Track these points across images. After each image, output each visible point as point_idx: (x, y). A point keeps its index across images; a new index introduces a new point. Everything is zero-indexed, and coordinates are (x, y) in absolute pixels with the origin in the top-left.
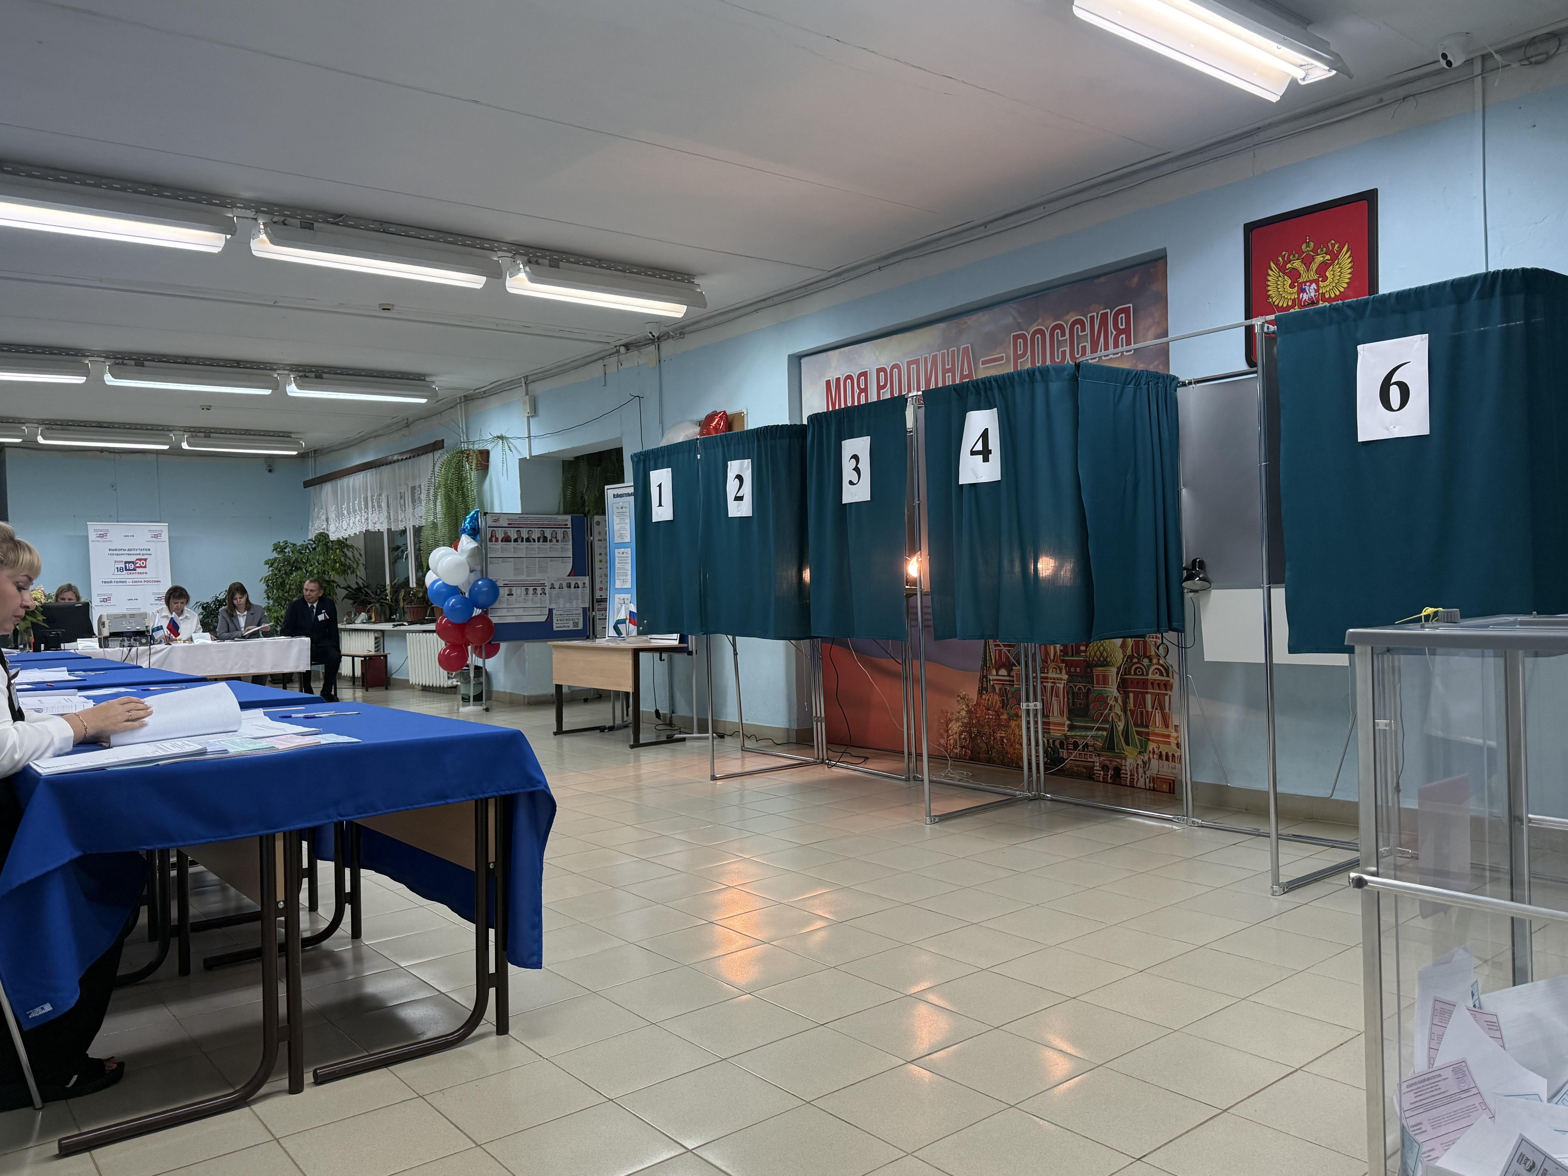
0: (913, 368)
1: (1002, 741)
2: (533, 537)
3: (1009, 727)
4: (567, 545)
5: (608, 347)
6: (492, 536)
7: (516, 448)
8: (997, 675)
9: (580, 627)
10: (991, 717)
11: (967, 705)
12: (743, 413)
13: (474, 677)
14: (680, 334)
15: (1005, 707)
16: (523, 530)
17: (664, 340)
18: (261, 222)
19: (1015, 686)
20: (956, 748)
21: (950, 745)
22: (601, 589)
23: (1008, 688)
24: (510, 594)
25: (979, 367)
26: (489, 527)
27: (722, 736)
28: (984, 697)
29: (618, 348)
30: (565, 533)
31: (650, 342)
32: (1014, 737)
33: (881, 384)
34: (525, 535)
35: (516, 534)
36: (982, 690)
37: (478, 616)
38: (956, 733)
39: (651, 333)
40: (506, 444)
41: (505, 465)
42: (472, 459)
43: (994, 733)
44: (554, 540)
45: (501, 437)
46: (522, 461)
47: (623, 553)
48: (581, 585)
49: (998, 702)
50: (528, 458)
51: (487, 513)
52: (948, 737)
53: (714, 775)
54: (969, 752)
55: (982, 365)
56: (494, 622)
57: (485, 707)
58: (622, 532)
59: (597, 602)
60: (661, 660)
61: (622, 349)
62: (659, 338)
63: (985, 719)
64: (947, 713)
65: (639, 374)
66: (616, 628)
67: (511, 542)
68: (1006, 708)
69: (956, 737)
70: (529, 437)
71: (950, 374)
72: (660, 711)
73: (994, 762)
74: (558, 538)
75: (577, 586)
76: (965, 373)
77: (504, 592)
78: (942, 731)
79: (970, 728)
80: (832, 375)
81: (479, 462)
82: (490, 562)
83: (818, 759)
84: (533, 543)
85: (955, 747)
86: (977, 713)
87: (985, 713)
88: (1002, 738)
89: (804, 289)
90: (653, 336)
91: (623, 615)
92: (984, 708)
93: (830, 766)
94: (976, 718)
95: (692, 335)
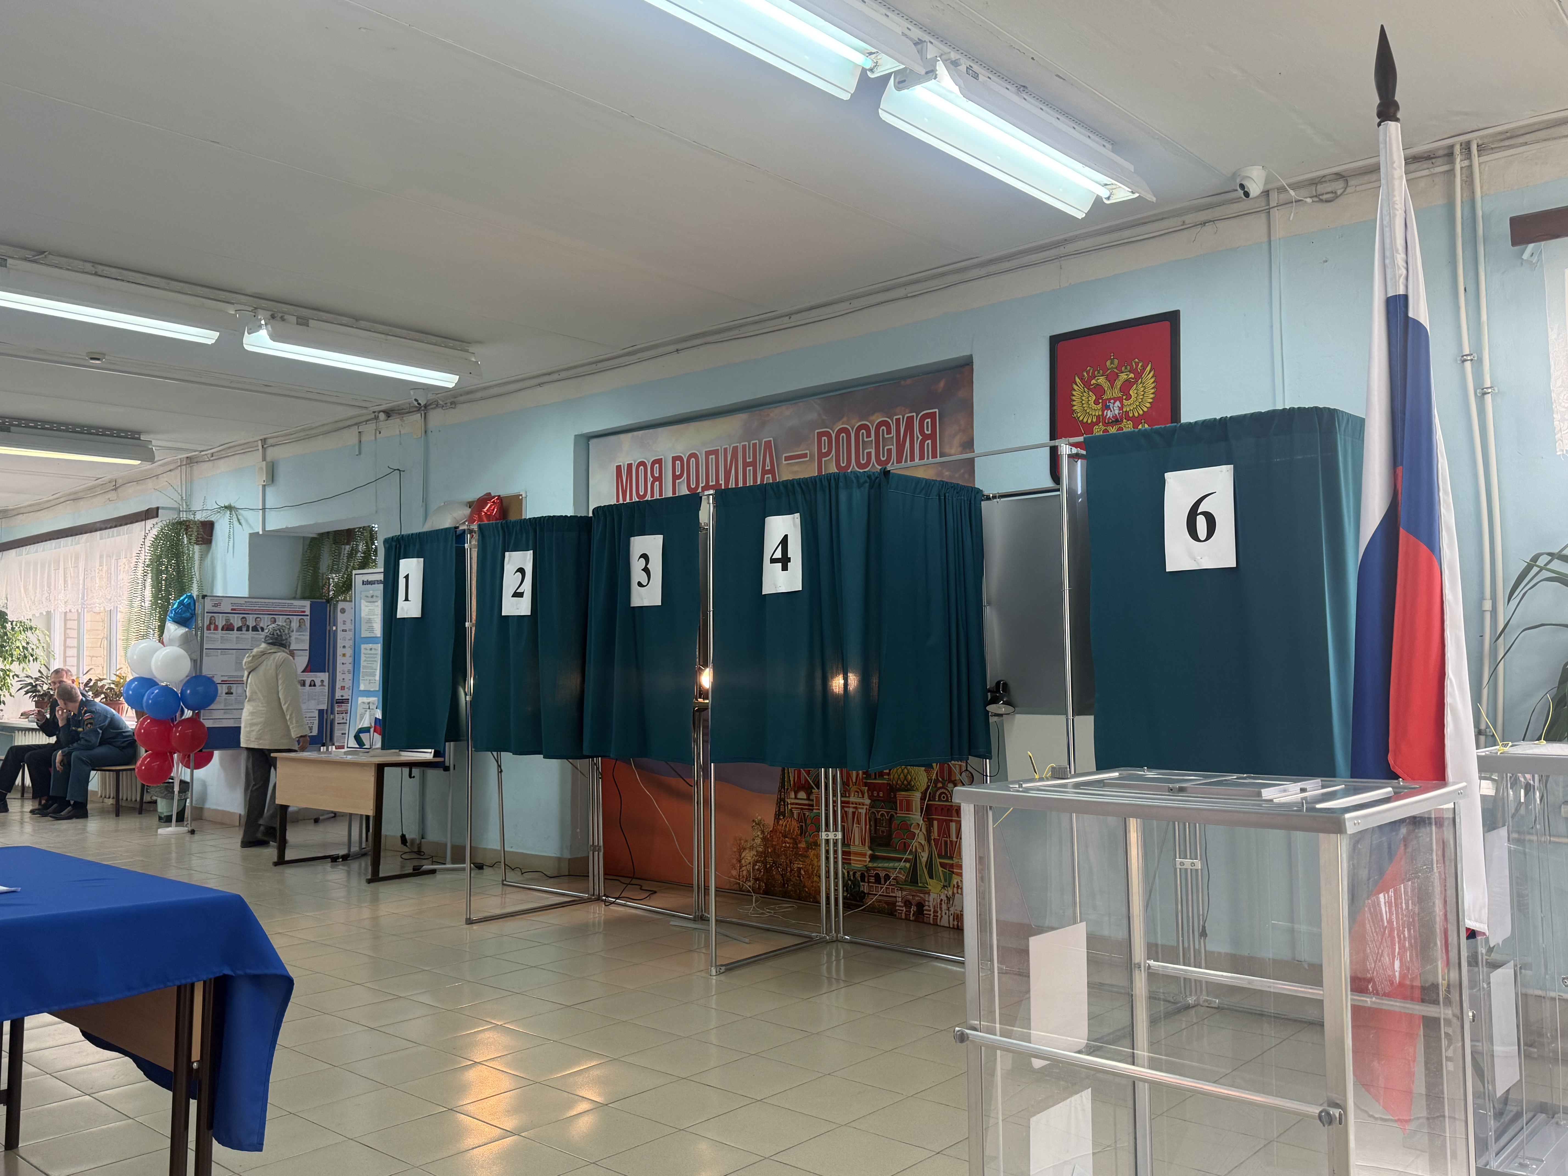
0: (712, 458)
1: (800, 872)
2: (261, 625)
3: (807, 857)
4: (303, 635)
5: (364, 412)
6: (210, 623)
7: (246, 520)
8: (796, 798)
9: (315, 732)
10: (788, 845)
11: (763, 832)
12: (520, 494)
13: (179, 792)
14: (451, 404)
15: (803, 835)
16: (249, 617)
17: (432, 409)
19: (814, 811)
20: (750, 881)
21: (743, 877)
22: (343, 688)
23: (807, 813)
24: (229, 693)
25: (782, 463)
27: (480, 867)
28: (781, 822)
29: (376, 414)
30: (301, 621)
31: (415, 409)
32: (812, 868)
33: (677, 476)
34: (251, 623)
35: (240, 622)
36: (779, 815)
37: (188, 719)
38: (750, 863)
39: (416, 400)
40: (235, 516)
41: (232, 540)
42: (192, 531)
43: (791, 863)
45: (229, 508)
46: (253, 536)
47: (371, 649)
48: (318, 683)
49: (796, 829)
50: (261, 533)
51: (206, 596)
52: (741, 867)
53: (470, 918)
54: (764, 885)
55: (785, 461)
56: (207, 726)
57: (190, 829)
58: (371, 625)
59: (337, 703)
60: (410, 777)
61: (382, 416)
62: (426, 406)
63: (782, 847)
64: (740, 840)
65: (401, 444)
66: (357, 738)
67: (233, 630)
68: (805, 835)
69: (750, 867)
70: (264, 509)
71: (751, 468)
72: (407, 836)
73: (790, 896)
75: (313, 684)
76: (767, 468)
77: (222, 689)
78: (734, 861)
79: (765, 857)
80: (624, 460)
81: (199, 536)
82: (206, 654)
83: (594, 895)
84: (260, 632)
85: (747, 880)
86: (773, 841)
87: (782, 841)
88: (799, 869)
89: (594, 366)
90: (419, 404)
91: (366, 723)
92: (781, 835)
93: (607, 904)
94: (772, 846)
95: (465, 405)
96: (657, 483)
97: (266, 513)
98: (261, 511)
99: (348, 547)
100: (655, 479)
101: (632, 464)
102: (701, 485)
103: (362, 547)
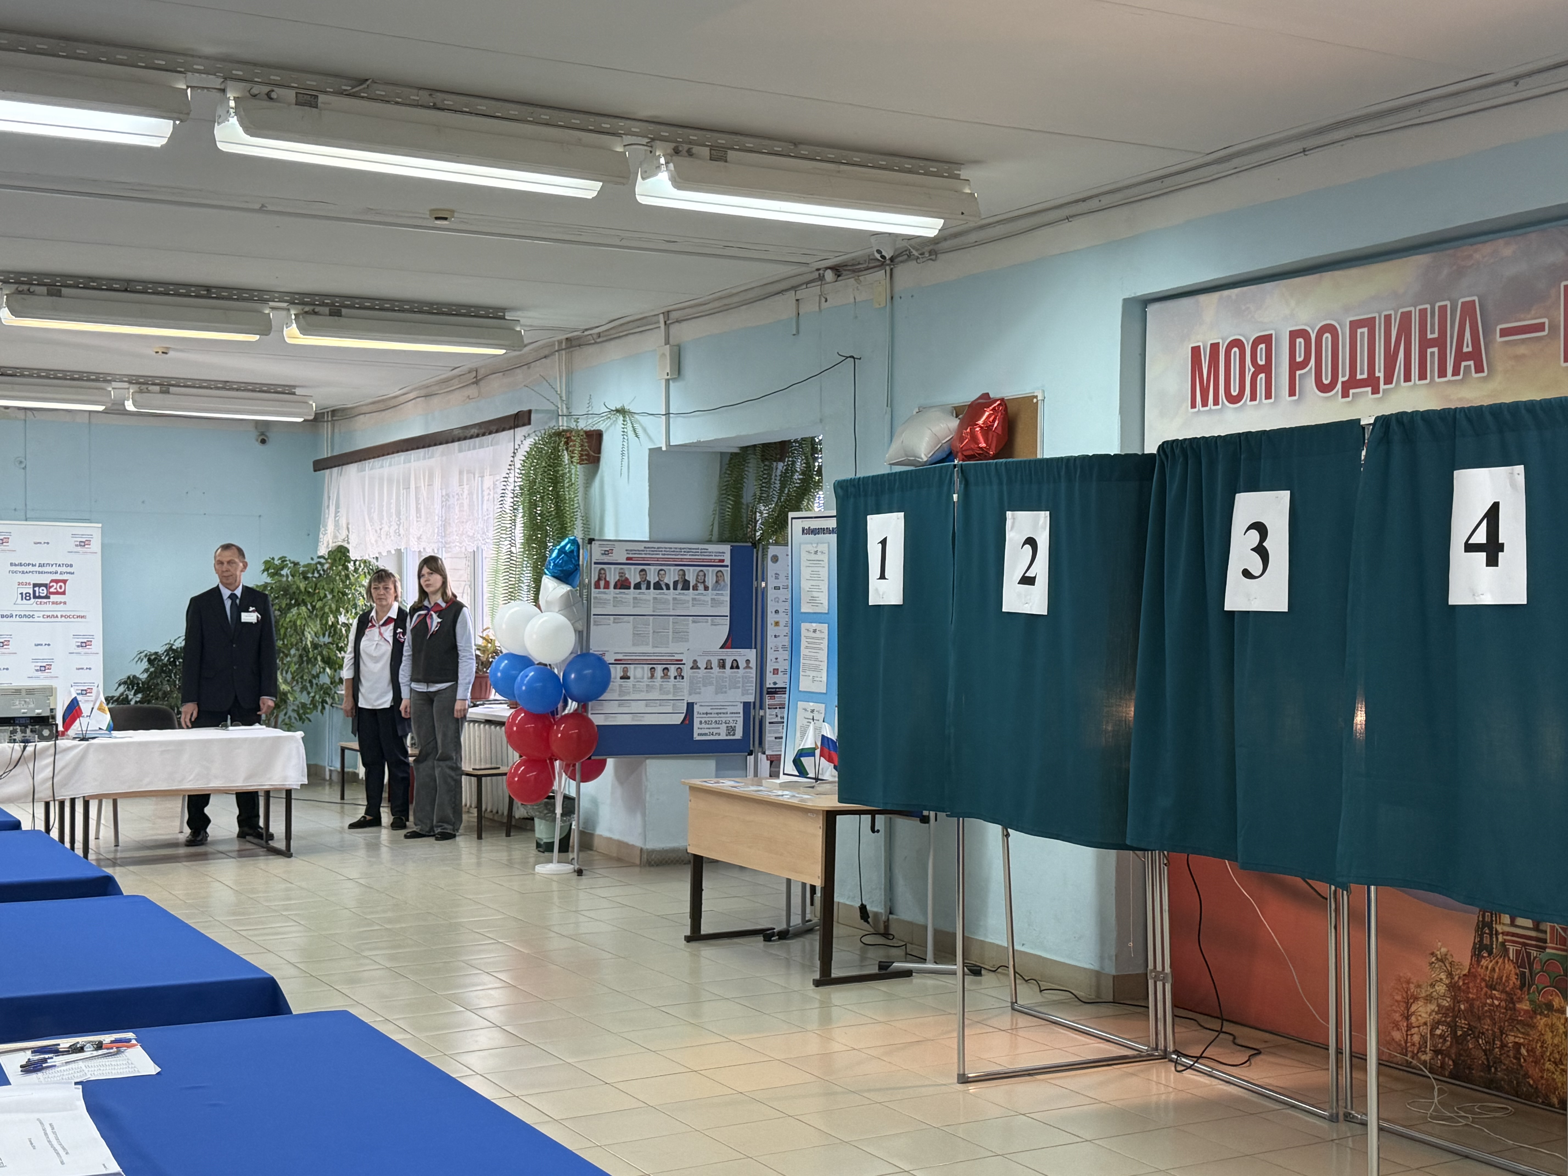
0: (1362, 334)
1: (1518, 1051)
2: (666, 581)
3: (1533, 1027)
4: (722, 594)
5: (804, 269)
6: (599, 579)
7: (645, 430)
8: (1513, 924)
9: (739, 735)
10: (1496, 1002)
11: (1450, 975)
12: (1036, 397)
13: (562, 815)
14: (930, 253)
15: (1526, 989)
16: (650, 570)
17: (902, 262)
18: (231, 95)
19: (1548, 950)
20: (1425, 1053)
21: (1413, 1045)
22: (776, 671)
23: (1534, 953)
24: (625, 677)
25: (1495, 338)
26: (595, 563)
27: (976, 971)
28: (1484, 962)
29: (821, 272)
30: (720, 574)
31: (878, 263)
32: (1542, 1047)
33: (1298, 359)
34: (653, 578)
35: (638, 576)
36: (1480, 950)
37: (572, 714)
38: (1425, 1024)
39: (879, 252)
40: (629, 424)
41: (626, 458)
42: (574, 445)
43: (1502, 1033)
44: (701, 587)
45: (622, 411)
46: (654, 453)
47: (815, 631)
48: (742, 664)
49: (1513, 978)
50: (664, 449)
51: (593, 540)
52: (1409, 1027)
53: (964, 1074)
54: (1451, 1063)
55: (1501, 336)
56: (596, 723)
57: (577, 867)
58: (815, 594)
59: (768, 693)
60: (873, 830)
61: (829, 275)
62: (892, 259)
63: (1485, 1004)
64: (1410, 982)
65: (856, 317)
66: (797, 763)
67: (629, 588)
68: (1529, 990)
69: (1426, 1030)
70: (668, 414)
71: (1436, 350)
72: (868, 908)
73: (1498, 1089)
74: (706, 584)
76: (1465, 350)
77: (616, 672)
78: (1397, 1017)
79: (1455, 1017)
80: (1204, 338)
81: (584, 453)
82: (595, 621)
83: (1156, 1049)
84: (665, 591)
85: (1422, 1049)
86: (1469, 993)
87: (1486, 994)
88: (1517, 1046)
89: (1158, 184)
90: (883, 257)
91: (810, 741)
92: (1483, 984)
93: (1180, 1068)
94: (1467, 1000)
95: (951, 255)
96: (1263, 376)
97: (671, 420)
98: (664, 417)
99: (781, 465)
100: (1259, 369)
101: (1218, 343)
102: (1341, 379)
103: (799, 465)
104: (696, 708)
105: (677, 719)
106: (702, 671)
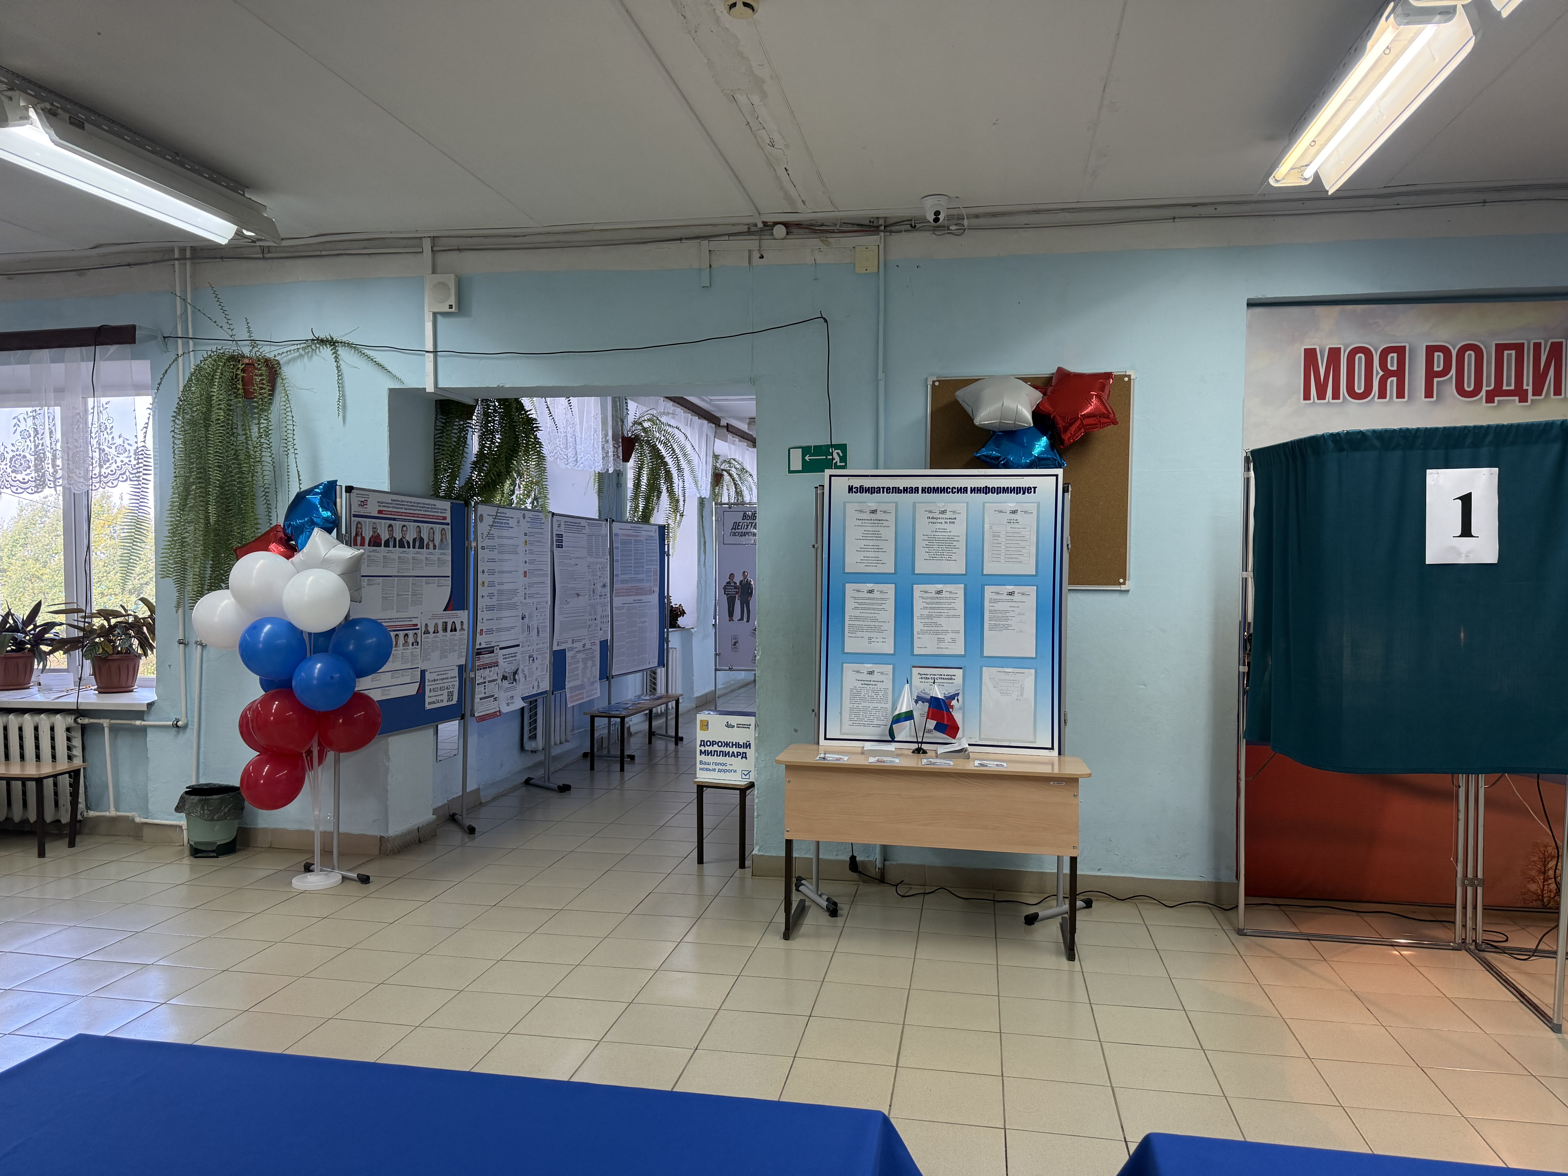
0: (1509, 355)
9: (456, 700)
12: (1129, 376)
17: (902, 231)
29: (764, 226)
33: (1436, 369)
39: (936, 211)
40: (345, 357)
41: (337, 394)
44: (431, 546)
45: (322, 342)
46: (405, 395)
47: (871, 591)
52: (1546, 879)
59: (477, 654)
62: (886, 226)
64: (1546, 847)
65: (815, 279)
70: (436, 352)
74: (435, 542)
78: (1534, 873)
80: (1321, 342)
95: (984, 232)
96: (1394, 379)
97: (440, 360)
98: (431, 355)
100: (1389, 373)
101: (1341, 348)
102: (1485, 388)
104: (428, 676)
105: (412, 690)
106: (432, 635)
